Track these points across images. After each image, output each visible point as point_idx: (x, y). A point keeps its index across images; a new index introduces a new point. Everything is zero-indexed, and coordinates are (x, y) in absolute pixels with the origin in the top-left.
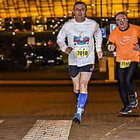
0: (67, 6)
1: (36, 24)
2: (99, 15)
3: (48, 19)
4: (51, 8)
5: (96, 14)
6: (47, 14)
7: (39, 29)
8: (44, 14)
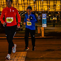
0: (24, 6)
2: (38, 10)
4: (18, 7)
5: (36, 10)
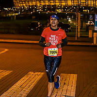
1: (58, 9)
3: (64, 6)
6: (64, 4)
7: (60, 11)
8: (62, 4)
